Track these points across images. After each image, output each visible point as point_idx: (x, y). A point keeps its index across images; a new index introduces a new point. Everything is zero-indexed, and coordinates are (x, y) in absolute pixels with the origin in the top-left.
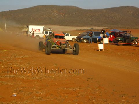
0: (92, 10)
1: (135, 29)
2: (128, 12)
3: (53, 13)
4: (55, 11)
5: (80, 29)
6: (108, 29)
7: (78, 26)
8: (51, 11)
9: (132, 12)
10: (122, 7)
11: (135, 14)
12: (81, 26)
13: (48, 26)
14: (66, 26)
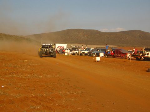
0: (109, 33)
1: (141, 47)
2: (136, 34)
3: (79, 35)
4: (81, 34)
5: (99, 47)
6: (120, 47)
7: (98, 45)
8: (78, 33)
9: (138, 35)
10: (131, 31)
11: (142, 36)
12: (100, 45)
13: (75, 45)
14: (89, 44)
